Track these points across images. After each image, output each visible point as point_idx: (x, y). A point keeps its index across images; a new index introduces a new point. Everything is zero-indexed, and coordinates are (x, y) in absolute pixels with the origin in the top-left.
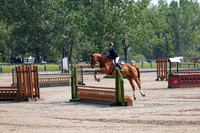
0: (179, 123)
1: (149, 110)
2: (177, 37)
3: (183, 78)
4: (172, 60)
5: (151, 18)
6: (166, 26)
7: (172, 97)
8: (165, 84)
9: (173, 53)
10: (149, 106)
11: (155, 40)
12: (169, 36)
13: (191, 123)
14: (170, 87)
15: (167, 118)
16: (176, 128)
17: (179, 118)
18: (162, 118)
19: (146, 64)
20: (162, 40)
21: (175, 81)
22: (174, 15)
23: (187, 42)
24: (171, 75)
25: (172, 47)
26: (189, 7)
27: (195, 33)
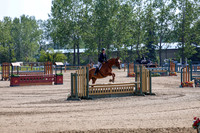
0: (17, 113)
2: (19, 47)
3: (22, 78)
4: (13, 64)
6: (10, 37)
7: (13, 93)
8: (8, 83)
9: (14, 59)
12: (12, 45)
13: (27, 113)
14: (11, 85)
15: (9, 110)
17: (17, 110)
20: (7, 49)
21: (16, 81)
22: (16, 29)
23: (26, 50)
24: (13, 76)
25: (14, 54)
26: (28, 23)
27: (33, 43)
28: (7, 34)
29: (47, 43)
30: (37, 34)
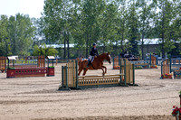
0: (13, 102)
2: (14, 42)
3: (17, 70)
4: (10, 58)
6: (7, 34)
7: (9, 84)
8: (5, 75)
9: (10, 53)
12: (8, 41)
13: (22, 102)
14: (8, 77)
15: (5, 99)
21: (12, 73)
23: (21, 45)
25: (10, 49)
26: (23, 21)
27: (27, 39)
29: (40, 39)
30: (31, 31)
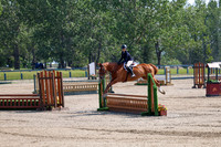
1: (185, 120)
5: (187, 19)
10: (186, 116)
11: (191, 44)
16: (216, 140)
17: (217, 130)
18: (199, 129)
19: (181, 69)
20: (200, 44)
22: (212, 16)
28: (199, 23)
